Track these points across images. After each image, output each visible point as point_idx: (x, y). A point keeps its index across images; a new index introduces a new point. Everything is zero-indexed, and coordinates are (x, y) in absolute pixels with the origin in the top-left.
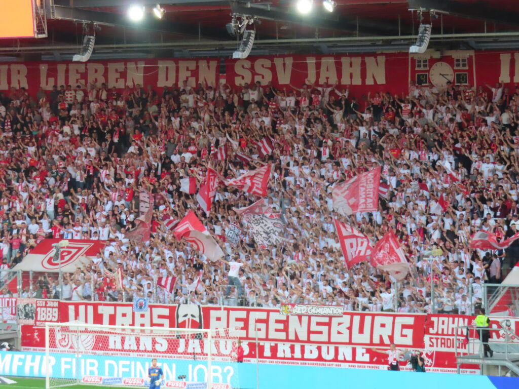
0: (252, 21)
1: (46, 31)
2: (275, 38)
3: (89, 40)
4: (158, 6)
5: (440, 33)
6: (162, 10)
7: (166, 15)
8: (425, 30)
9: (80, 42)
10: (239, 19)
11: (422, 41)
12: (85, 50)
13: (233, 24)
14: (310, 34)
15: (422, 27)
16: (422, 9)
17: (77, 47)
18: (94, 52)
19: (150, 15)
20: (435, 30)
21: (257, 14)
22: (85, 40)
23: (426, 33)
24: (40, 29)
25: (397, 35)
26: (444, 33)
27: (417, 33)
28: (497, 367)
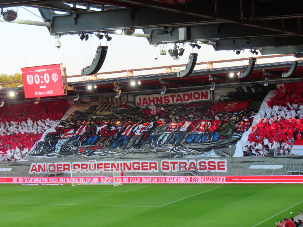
0: (120, 88)
1: (66, 93)
2: (125, 92)
3: (78, 95)
4: (95, 85)
5: (168, 88)
6: (96, 86)
7: (97, 88)
8: (165, 88)
9: (75, 95)
10: (116, 88)
11: (164, 91)
12: (77, 98)
13: (115, 89)
14: (135, 90)
15: (164, 87)
16: (163, 83)
17: (75, 97)
18: (79, 97)
19: (93, 88)
20: (167, 88)
21: (121, 86)
22: (77, 95)
23: (165, 89)
24: (65, 93)
25: (157, 89)
26: (169, 88)
27: (162, 89)
28: (188, 173)
